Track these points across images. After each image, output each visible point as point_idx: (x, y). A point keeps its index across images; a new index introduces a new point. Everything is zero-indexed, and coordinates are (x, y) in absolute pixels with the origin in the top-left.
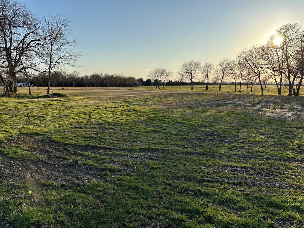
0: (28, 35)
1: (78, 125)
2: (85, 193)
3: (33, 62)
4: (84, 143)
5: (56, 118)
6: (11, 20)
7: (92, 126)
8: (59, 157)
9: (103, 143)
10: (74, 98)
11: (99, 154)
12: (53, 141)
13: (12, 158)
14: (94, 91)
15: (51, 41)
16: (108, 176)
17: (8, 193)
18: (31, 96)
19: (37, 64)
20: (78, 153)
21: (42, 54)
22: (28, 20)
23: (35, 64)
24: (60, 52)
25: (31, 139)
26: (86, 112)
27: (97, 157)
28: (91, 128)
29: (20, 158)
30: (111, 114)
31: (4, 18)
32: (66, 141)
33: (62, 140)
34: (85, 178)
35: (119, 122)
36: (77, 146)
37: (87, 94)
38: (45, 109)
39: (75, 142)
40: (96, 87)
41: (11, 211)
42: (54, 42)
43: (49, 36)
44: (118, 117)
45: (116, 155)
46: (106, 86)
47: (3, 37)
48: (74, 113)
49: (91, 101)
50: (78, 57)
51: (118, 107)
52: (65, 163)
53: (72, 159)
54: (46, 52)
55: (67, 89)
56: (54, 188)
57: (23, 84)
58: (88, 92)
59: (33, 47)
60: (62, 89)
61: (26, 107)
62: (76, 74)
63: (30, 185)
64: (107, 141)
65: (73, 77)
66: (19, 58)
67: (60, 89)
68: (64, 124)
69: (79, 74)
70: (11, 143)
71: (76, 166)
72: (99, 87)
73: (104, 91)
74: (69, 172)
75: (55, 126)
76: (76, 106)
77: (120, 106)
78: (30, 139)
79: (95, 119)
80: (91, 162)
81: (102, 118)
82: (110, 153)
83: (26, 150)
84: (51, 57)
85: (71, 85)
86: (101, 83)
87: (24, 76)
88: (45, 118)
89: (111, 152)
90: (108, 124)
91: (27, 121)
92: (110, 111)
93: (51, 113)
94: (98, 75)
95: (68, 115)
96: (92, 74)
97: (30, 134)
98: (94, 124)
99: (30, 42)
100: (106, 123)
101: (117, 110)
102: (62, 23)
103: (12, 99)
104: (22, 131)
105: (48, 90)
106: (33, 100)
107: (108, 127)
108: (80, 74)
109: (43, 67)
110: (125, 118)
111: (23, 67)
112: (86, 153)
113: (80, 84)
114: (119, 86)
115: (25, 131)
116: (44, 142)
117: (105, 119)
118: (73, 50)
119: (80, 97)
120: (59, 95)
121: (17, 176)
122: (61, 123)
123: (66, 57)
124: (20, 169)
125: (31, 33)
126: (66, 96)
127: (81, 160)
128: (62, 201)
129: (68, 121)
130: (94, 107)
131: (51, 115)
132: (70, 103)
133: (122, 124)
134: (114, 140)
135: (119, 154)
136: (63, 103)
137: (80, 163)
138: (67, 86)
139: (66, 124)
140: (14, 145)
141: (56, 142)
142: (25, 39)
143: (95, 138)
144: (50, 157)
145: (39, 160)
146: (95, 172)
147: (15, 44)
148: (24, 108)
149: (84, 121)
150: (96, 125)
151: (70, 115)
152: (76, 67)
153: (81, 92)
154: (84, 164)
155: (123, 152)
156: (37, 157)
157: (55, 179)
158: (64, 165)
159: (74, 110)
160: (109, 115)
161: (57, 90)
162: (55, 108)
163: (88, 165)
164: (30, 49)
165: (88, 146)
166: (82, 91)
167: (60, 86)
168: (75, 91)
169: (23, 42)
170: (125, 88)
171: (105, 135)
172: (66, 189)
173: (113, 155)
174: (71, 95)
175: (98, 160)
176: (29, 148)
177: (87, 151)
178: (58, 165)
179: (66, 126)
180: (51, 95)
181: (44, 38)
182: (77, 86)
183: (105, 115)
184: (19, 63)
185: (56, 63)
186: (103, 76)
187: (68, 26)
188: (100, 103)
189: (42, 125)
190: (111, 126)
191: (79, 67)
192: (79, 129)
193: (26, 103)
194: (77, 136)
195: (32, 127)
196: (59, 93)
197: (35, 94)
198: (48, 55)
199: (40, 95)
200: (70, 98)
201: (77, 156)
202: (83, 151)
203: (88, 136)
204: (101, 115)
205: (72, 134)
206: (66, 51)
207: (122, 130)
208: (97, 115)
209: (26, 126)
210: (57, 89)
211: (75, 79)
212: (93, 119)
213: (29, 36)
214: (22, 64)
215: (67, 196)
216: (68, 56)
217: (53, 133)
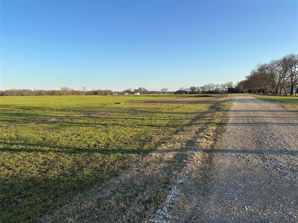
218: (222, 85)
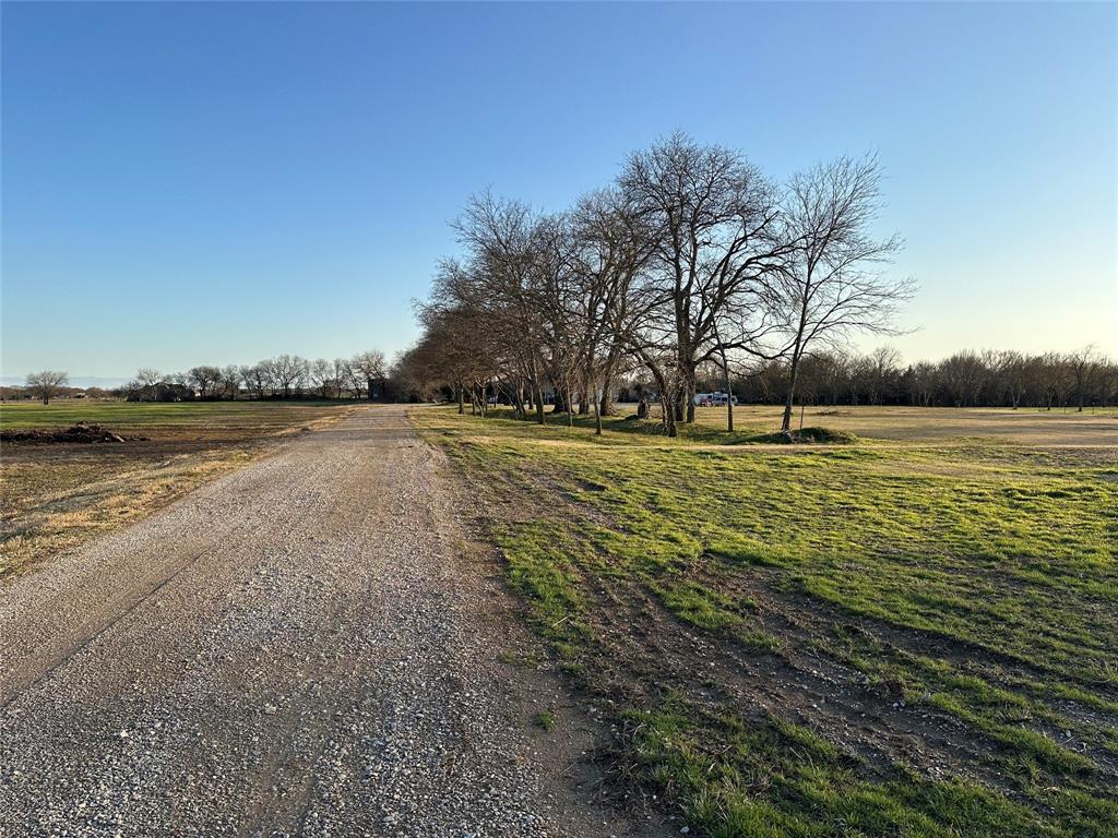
0: (740, 244)
1: (895, 550)
2: (932, 814)
3: (748, 326)
4: (920, 623)
5: (814, 515)
6: (698, 207)
7: (952, 562)
8: (832, 657)
9: (1000, 639)
10: (876, 446)
11: (984, 677)
12: (808, 594)
13: (688, 624)
14: (952, 423)
15: (810, 254)
16: (1029, 779)
17: (684, 732)
18: (732, 437)
19: (760, 332)
20: (902, 655)
21: (777, 298)
22: (745, 199)
23: (753, 335)
24: (837, 285)
25: (740, 575)
26: (926, 502)
27: (978, 689)
28: (947, 569)
29: (710, 630)
30: (1032, 523)
31: (682, 206)
32: (852, 602)
33: (838, 597)
34: (931, 758)
35: (1073, 561)
36: (895, 627)
37: (924, 433)
38: (777, 482)
39: (886, 613)
40: (962, 406)
41: (694, 790)
42: (820, 255)
43: (804, 237)
44: (1072, 537)
45: (1067, 700)
46: (1007, 404)
47: (672, 260)
48: (877, 505)
49: (942, 463)
50: (902, 298)
51: (1069, 496)
52: (854, 680)
53: (877, 671)
54: (791, 291)
55: (848, 415)
56: (819, 758)
57: (710, 397)
58: (930, 428)
59: (751, 278)
60: (830, 414)
61: (720, 469)
62: (886, 360)
63: (741, 724)
64: (1019, 631)
65: (875, 370)
66: (711, 318)
67: (823, 414)
68: (844, 539)
69: (895, 358)
70: (684, 577)
71: (895, 705)
72: (974, 406)
73: (999, 423)
74: (869, 717)
75: (811, 542)
76: (884, 479)
77: (1078, 490)
78: (735, 574)
79: (964, 534)
80: (953, 703)
81: (991, 536)
82: (1035, 684)
83: (727, 608)
84: (805, 304)
85: (864, 400)
86: (984, 389)
87: (714, 372)
88: (778, 510)
89: (1041, 685)
90: (1024, 563)
91: (725, 515)
92: (1028, 510)
93: (797, 495)
94: (971, 360)
95: (858, 509)
96: (948, 356)
97: (734, 558)
98: (957, 556)
99: (744, 267)
100: (1011, 556)
101: (1061, 507)
102: (850, 189)
103: (680, 441)
104: (715, 546)
105: (787, 415)
106: (739, 447)
107: (1024, 574)
108: (898, 360)
109: (776, 342)
110: (1108, 546)
111: (716, 342)
112: (932, 664)
113: (896, 395)
114: (1070, 404)
115: (720, 546)
116: (779, 592)
117: (1006, 540)
118: (884, 276)
119: (896, 446)
120: (821, 435)
121: (703, 686)
122: (833, 535)
123: (856, 303)
124: (713, 664)
125: (751, 235)
126: (845, 440)
127: (914, 685)
128: (849, 814)
129: (857, 529)
130: (957, 487)
131: (797, 502)
132: (861, 465)
133: (1092, 572)
134: (1055, 636)
135: (1079, 701)
136: (836, 465)
137: (909, 694)
138: (850, 403)
139: (849, 539)
140: (692, 584)
141: (820, 600)
142: (732, 258)
143: (967, 611)
144: (800, 648)
145: (764, 650)
146: (970, 747)
147: (701, 277)
148: (715, 473)
149: (917, 536)
150: (969, 558)
151: (863, 510)
152: (891, 335)
153: (901, 425)
154: (926, 704)
155: (1099, 697)
156: (761, 638)
157: (819, 728)
158: (848, 686)
159: (876, 493)
160: (1024, 526)
161: (817, 418)
162: (811, 481)
163: (942, 712)
164: (743, 285)
165: (936, 636)
166: (904, 421)
167: (824, 405)
168: (877, 421)
169: (726, 267)
170: (1099, 411)
171: (1011, 607)
172: (860, 778)
173: (1048, 697)
174: (862, 436)
175: (983, 704)
176: (733, 603)
177: (936, 655)
178: (828, 681)
179: (852, 547)
180: (796, 433)
181: (789, 246)
182: (884, 404)
183: (1006, 524)
184: (709, 334)
185: (821, 326)
186: (994, 363)
187: (872, 193)
188: (979, 472)
189: (769, 533)
190: (1036, 574)
191: (900, 334)
192: (899, 567)
193: (720, 458)
194: (894, 591)
195: (741, 537)
196: (824, 427)
197: (745, 428)
198: (796, 301)
199: (759, 431)
200: (861, 446)
201: (894, 665)
202: (920, 654)
203: (937, 597)
204: (987, 520)
205: (873, 579)
206: (857, 281)
207: (1089, 598)
208: (971, 520)
209: (722, 530)
210: (814, 415)
211: (880, 377)
212: (956, 532)
213: (743, 246)
214: (715, 335)
215: (865, 802)
216: (865, 297)
217: (808, 567)
218: (338, 366)
